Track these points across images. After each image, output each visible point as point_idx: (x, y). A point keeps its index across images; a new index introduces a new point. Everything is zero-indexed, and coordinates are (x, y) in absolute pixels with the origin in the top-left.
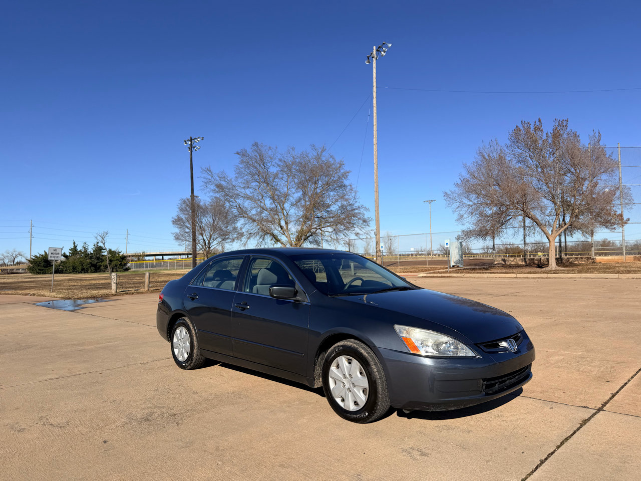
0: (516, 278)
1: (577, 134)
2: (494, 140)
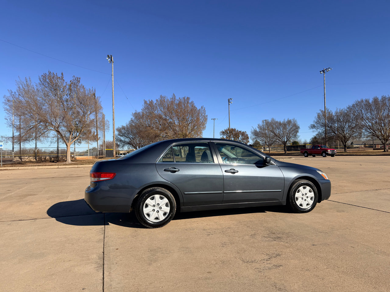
0: (58, 168)
1: (84, 87)
2: (28, 78)
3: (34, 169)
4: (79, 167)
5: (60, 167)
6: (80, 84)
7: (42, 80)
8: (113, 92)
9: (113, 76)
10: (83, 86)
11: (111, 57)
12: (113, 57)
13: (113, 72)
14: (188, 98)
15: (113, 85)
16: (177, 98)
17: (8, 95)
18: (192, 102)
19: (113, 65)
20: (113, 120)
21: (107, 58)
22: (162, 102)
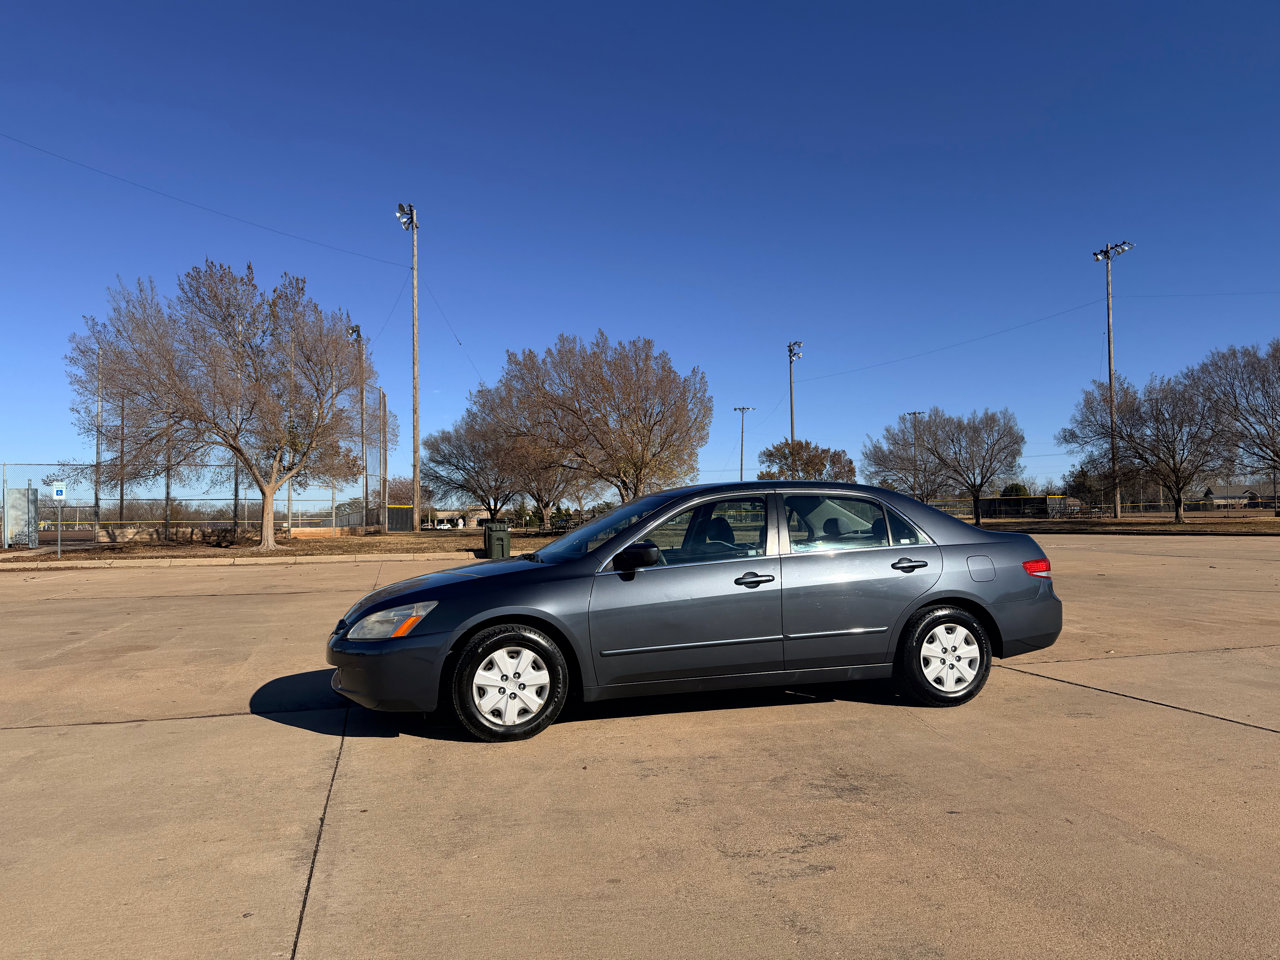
0: (233, 565)
1: (319, 309)
2: (145, 280)
3: (158, 567)
4: (298, 561)
5: (238, 561)
6: (304, 300)
7: (187, 287)
8: (416, 323)
9: (415, 273)
10: (316, 307)
11: (411, 211)
12: (415, 212)
13: (416, 258)
14: (648, 343)
15: (416, 299)
16: (613, 343)
17: (84, 332)
18: (663, 355)
19: (415, 237)
20: (415, 412)
21: (398, 215)
22: (565, 355)
